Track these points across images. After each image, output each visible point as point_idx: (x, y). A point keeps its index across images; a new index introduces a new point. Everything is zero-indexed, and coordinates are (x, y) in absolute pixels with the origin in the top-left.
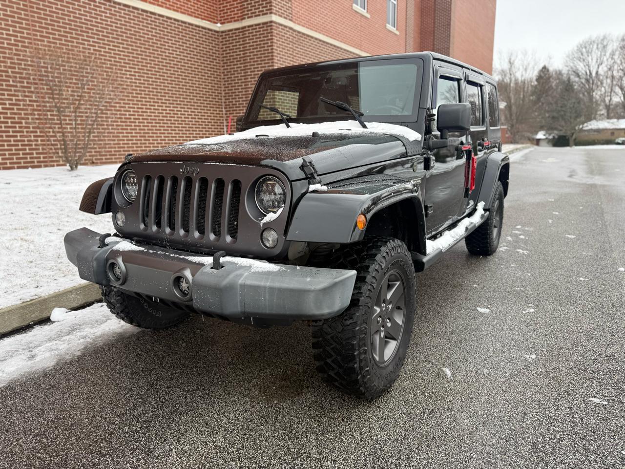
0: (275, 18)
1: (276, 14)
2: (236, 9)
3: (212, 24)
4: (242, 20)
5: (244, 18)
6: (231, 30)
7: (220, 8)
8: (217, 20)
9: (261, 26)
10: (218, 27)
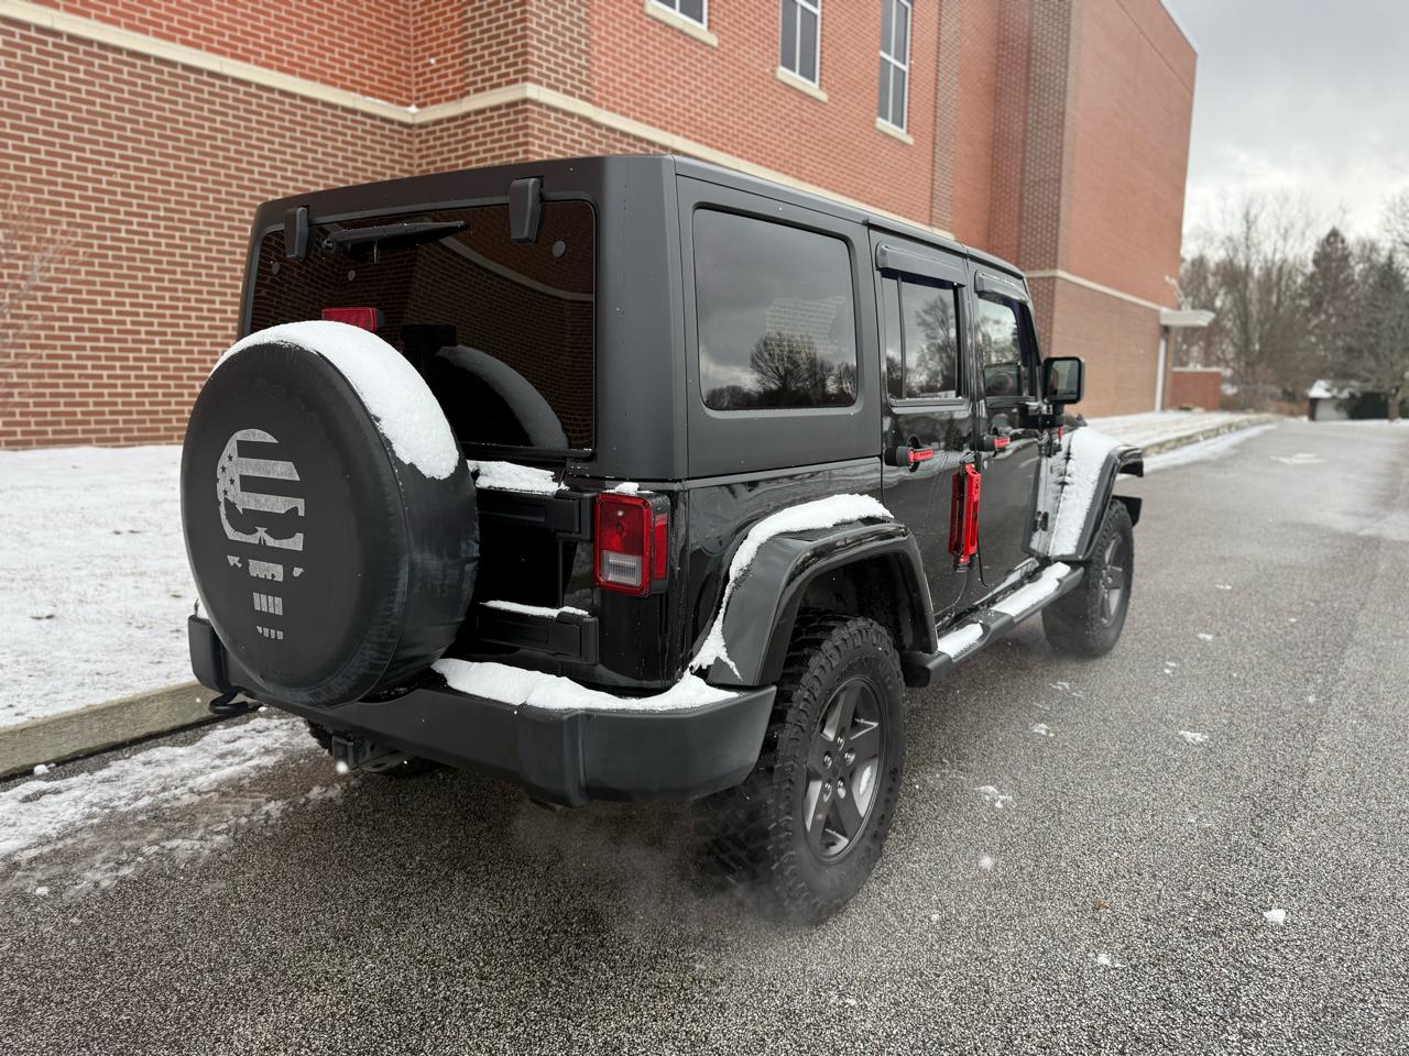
0: (532, 91)
1: (539, 82)
2: (450, 71)
3: (392, 106)
4: (462, 96)
5: (468, 93)
6: (438, 122)
7: (416, 68)
8: (409, 97)
9: (503, 111)
10: (411, 114)
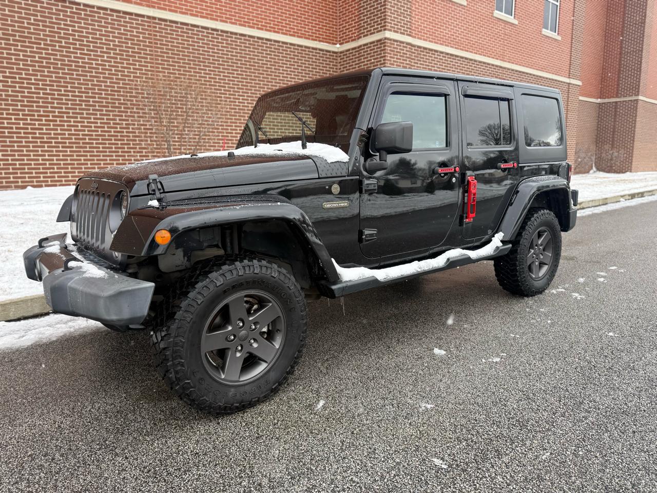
0: (388, 34)
1: (390, 30)
2: (353, 29)
3: (330, 45)
4: (358, 39)
5: (361, 37)
6: (349, 50)
7: (340, 29)
8: (336, 41)
9: (375, 44)
10: (337, 48)
